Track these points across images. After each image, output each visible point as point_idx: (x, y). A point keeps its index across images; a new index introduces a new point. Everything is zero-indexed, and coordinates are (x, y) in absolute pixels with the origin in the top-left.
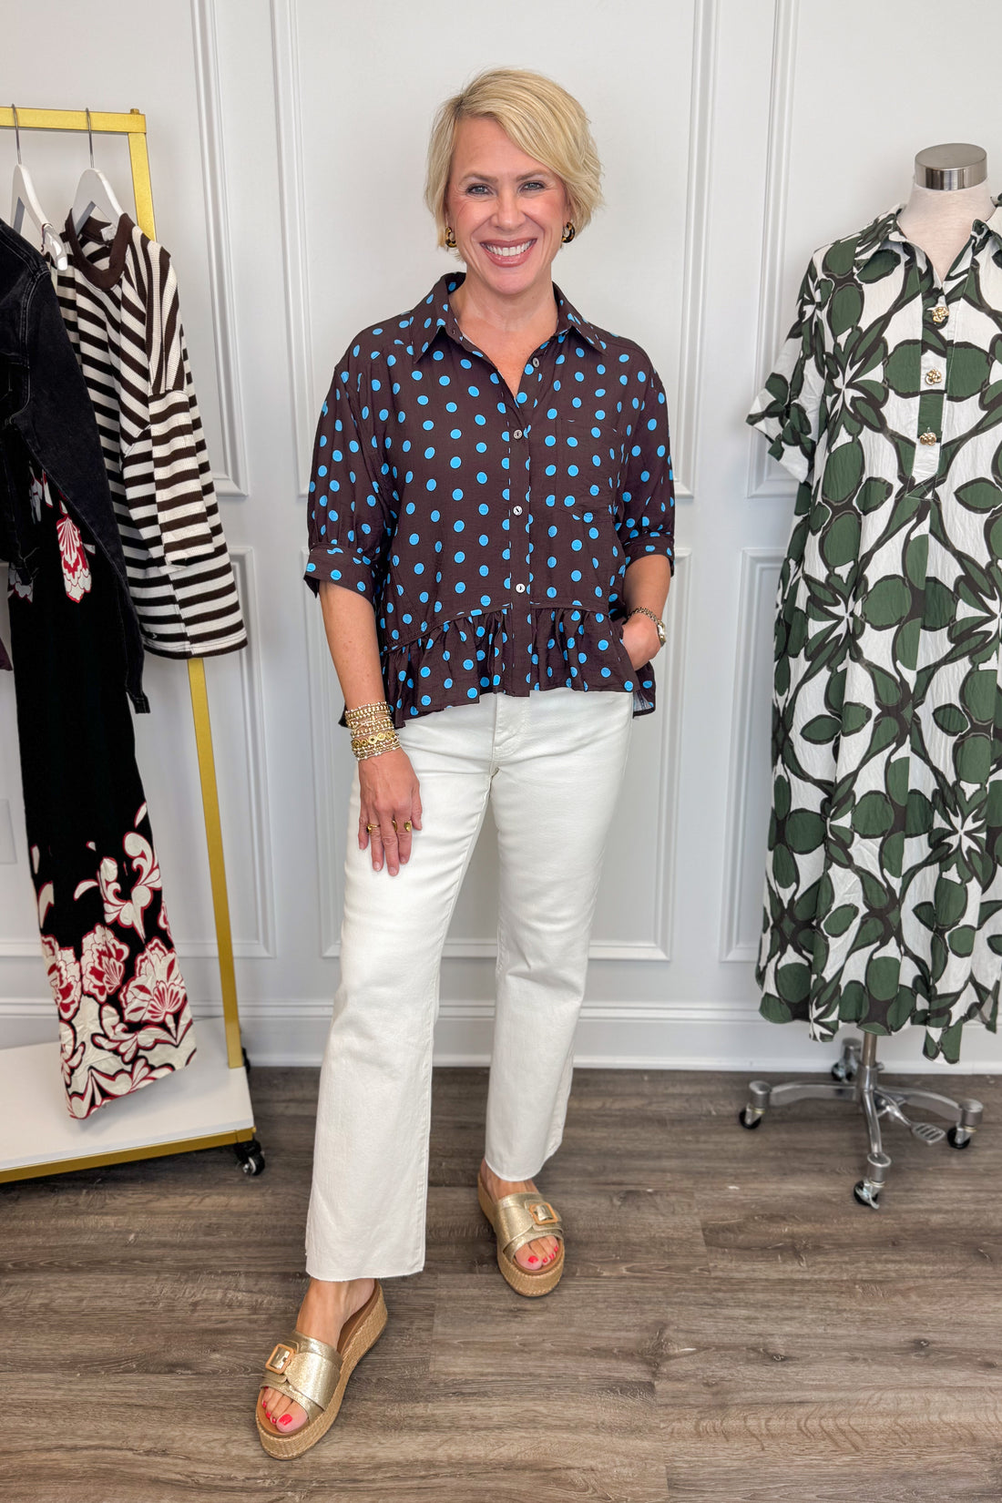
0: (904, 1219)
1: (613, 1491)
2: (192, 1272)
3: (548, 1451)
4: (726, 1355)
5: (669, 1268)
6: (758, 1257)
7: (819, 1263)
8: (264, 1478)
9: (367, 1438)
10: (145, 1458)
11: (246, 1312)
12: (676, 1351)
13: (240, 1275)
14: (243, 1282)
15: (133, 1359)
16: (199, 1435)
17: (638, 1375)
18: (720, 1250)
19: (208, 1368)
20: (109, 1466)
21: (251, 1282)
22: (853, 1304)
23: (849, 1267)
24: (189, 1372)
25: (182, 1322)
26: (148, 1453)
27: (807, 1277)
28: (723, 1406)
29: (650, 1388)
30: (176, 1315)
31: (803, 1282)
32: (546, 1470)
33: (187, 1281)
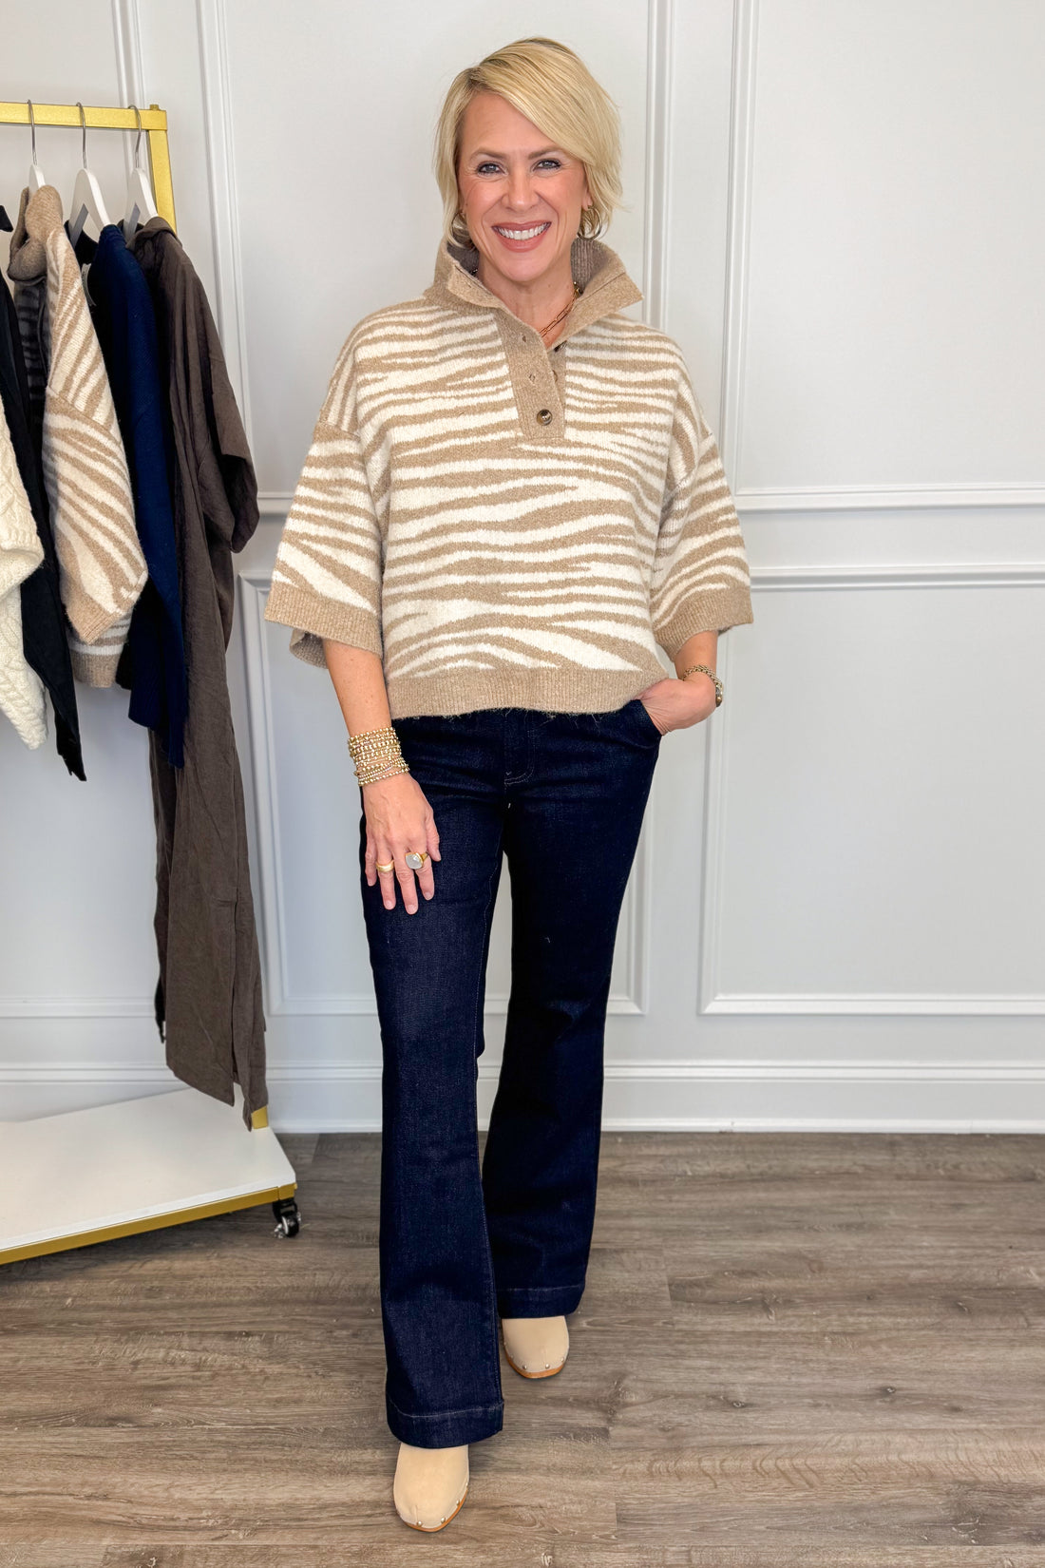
0: (883, 1274)
1: (561, 1525)
2: (132, 1333)
3: (497, 1491)
4: (684, 1403)
5: (631, 1322)
6: (725, 1310)
7: (789, 1316)
8: (208, 1518)
9: (313, 1482)
10: (86, 1502)
11: (188, 1368)
12: (634, 1399)
13: (183, 1334)
14: (186, 1341)
15: (72, 1413)
16: (141, 1481)
17: (593, 1421)
18: (686, 1304)
19: (149, 1421)
20: (50, 1510)
21: (195, 1341)
22: (821, 1355)
23: (820, 1320)
24: (131, 1425)
25: (123, 1380)
26: (89, 1497)
27: (775, 1329)
28: (678, 1449)
29: (604, 1433)
30: (116, 1373)
31: (770, 1334)
32: (494, 1508)
33: (127, 1342)
